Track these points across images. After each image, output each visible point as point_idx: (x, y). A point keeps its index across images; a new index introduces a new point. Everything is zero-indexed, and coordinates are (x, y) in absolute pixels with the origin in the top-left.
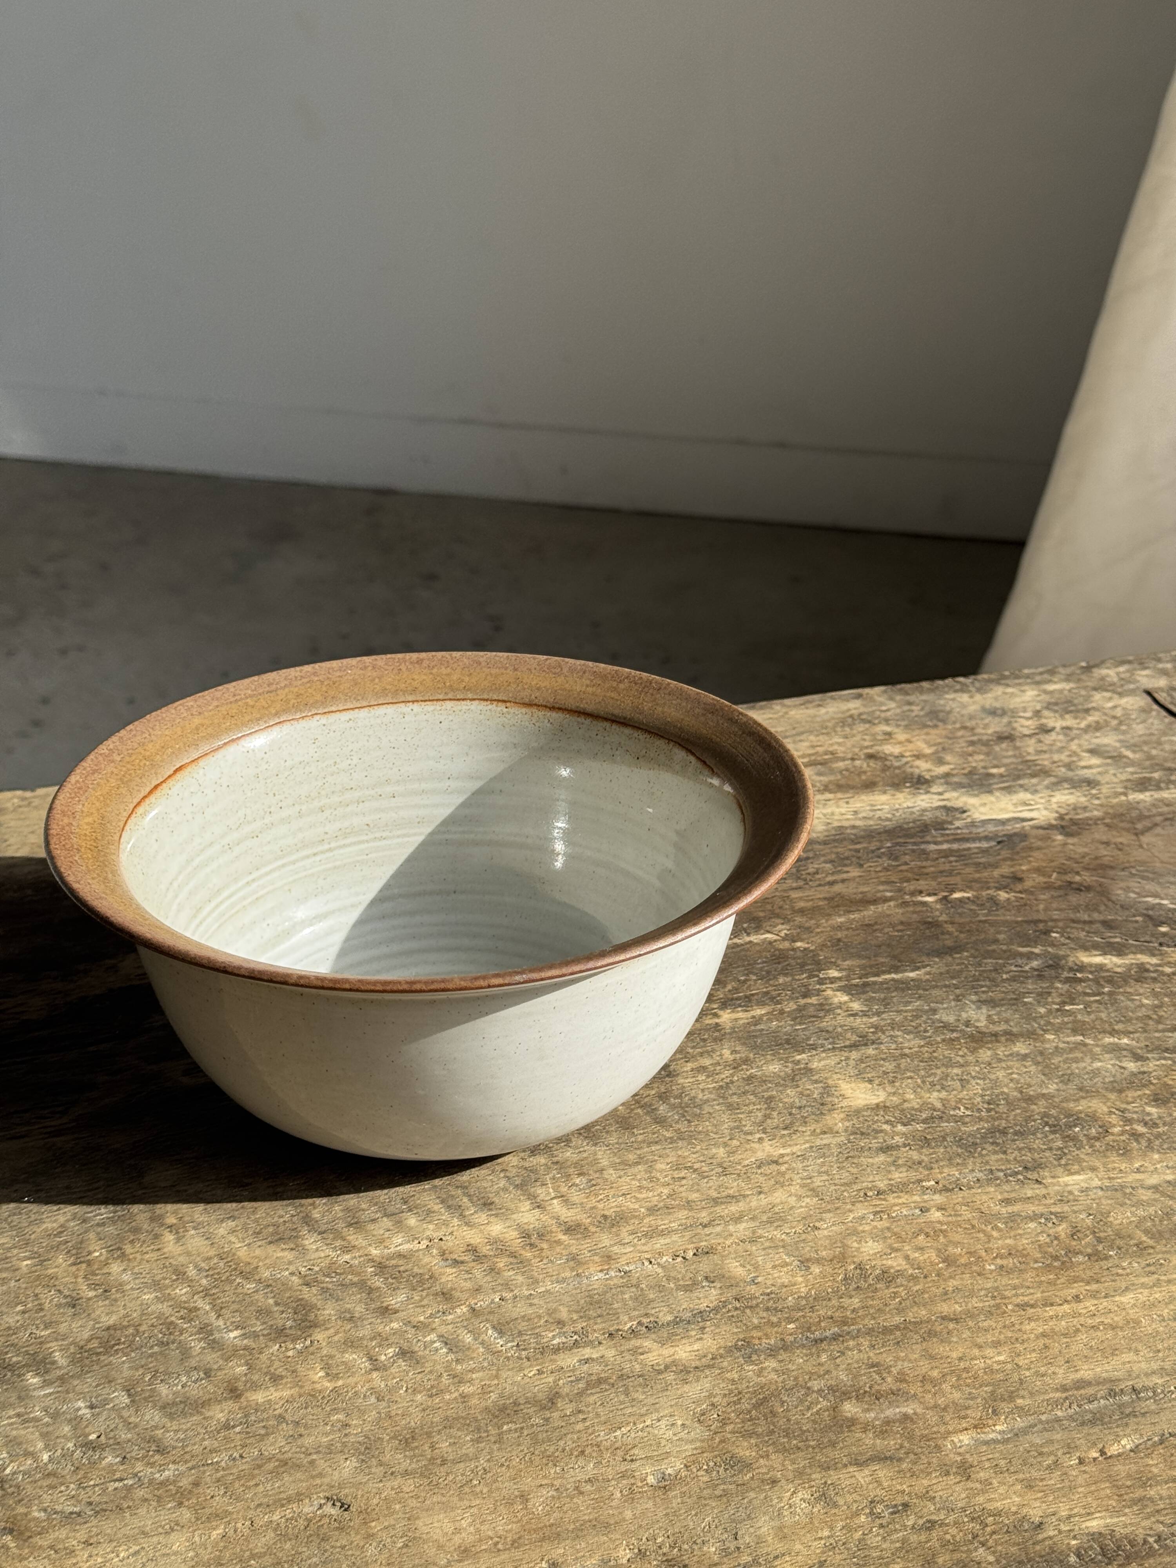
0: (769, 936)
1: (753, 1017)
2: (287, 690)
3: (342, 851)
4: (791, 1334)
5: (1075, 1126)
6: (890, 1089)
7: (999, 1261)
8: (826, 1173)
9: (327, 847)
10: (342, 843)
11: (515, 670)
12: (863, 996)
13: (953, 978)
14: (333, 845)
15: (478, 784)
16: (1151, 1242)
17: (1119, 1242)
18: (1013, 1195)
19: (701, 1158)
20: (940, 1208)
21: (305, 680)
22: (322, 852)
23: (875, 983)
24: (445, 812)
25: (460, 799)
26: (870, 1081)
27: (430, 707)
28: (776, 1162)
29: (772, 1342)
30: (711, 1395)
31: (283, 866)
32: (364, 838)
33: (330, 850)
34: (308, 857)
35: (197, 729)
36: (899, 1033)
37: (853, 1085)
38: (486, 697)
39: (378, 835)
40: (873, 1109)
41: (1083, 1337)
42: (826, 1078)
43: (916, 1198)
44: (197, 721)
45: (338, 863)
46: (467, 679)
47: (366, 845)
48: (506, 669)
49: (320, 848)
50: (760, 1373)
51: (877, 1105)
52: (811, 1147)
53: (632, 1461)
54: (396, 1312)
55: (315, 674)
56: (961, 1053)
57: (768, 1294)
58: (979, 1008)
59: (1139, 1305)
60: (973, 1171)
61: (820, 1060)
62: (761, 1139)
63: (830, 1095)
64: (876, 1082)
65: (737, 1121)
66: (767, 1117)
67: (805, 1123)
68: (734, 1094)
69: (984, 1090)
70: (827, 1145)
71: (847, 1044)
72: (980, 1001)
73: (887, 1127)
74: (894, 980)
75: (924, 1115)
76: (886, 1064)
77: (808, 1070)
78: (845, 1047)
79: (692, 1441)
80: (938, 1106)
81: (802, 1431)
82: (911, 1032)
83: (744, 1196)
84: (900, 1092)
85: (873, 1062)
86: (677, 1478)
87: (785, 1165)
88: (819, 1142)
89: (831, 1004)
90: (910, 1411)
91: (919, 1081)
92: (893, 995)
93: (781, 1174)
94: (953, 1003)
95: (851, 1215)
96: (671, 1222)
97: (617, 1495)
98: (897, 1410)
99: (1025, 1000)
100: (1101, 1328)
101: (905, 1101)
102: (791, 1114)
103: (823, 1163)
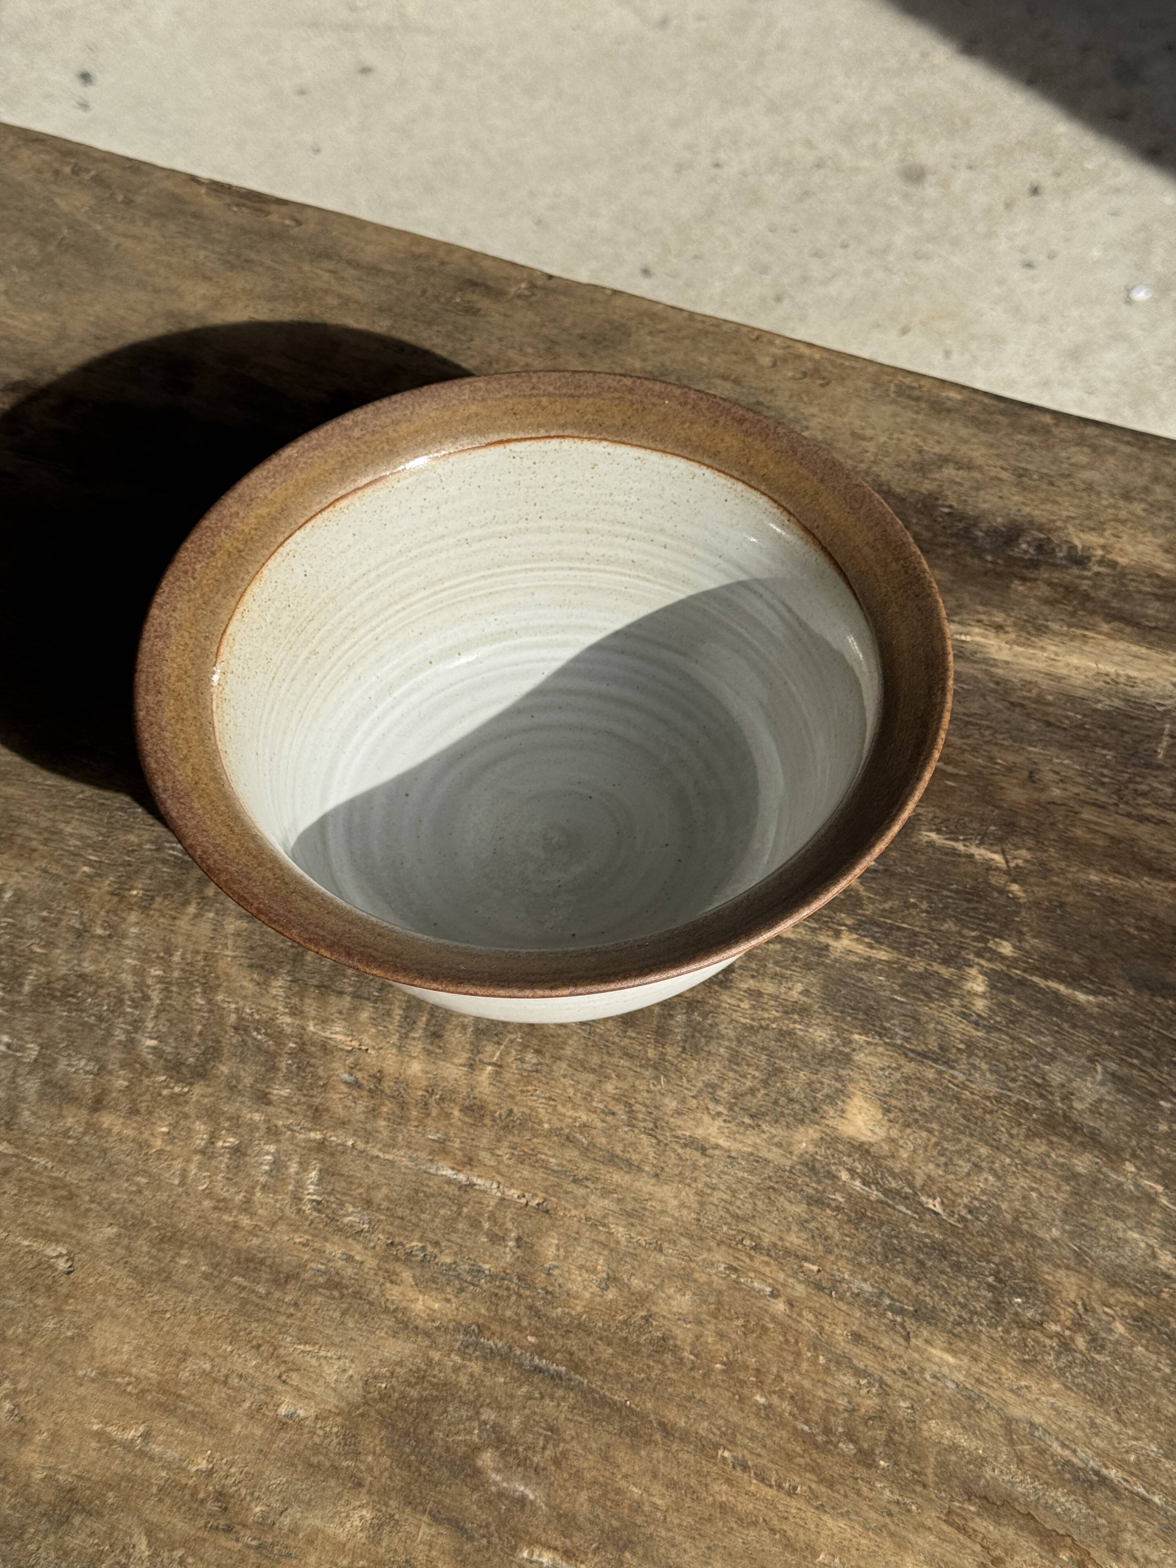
0: (998, 858)
1: (869, 958)
2: (591, 400)
3: (601, 575)
4: (521, 1348)
5: (1020, 1296)
6: (894, 1133)
7: (775, 1400)
8: (734, 1192)
9: (585, 565)
10: (602, 567)
11: (822, 481)
12: (1002, 997)
13: (1121, 1026)
14: (592, 566)
15: (743, 577)
16: (931, 1479)
17: (903, 1458)
18: (869, 1335)
19: (648, 1102)
20: (791, 1304)
21: (617, 395)
22: (579, 569)
23: (1034, 985)
24: (709, 584)
25: (726, 581)
26: (886, 1111)
27: (722, 480)
28: (703, 1150)
29: (500, 1345)
30: (400, 1363)
31: (532, 570)
32: (627, 572)
33: (589, 570)
34: (562, 569)
35: (469, 418)
36: (984, 1066)
37: (866, 1105)
38: (776, 497)
39: (642, 575)
40: (853, 1146)
41: (752, 1533)
42: (852, 1080)
43: (781, 1276)
44: (474, 408)
45: (594, 584)
46: (772, 466)
47: (627, 579)
48: (815, 474)
49: (577, 565)
50: (456, 1369)
51: (862, 1144)
52: (751, 1154)
53: (284, 1382)
54: (269, 1103)
55: (631, 390)
56: (1014, 1131)
57: (547, 1292)
58: (1102, 1083)
59: (836, 1540)
60: (865, 1280)
61: (871, 1054)
62: (719, 1114)
63: (833, 1103)
64: (892, 1116)
65: (723, 1078)
66: (753, 1091)
67: (776, 1121)
68: (753, 1044)
69: (983, 1192)
70: (767, 1161)
71: (919, 1049)
72: (1113, 1075)
73: (845, 1176)
74: (1056, 993)
75: (894, 1185)
76: (927, 1099)
77: (847, 1059)
78: (913, 1051)
79: (341, 1397)
80: (919, 1182)
81: (429, 1452)
82: (997, 1072)
83: (640, 1169)
84: (901, 1142)
85: (916, 1088)
86: (300, 1424)
87: (708, 1160)
88: (764, 1153)
89: (960, 988)
90: (531, 1497)
91: (934, 1140)
92: (1034, 1012)
93: (695, 1167)
94: (1083, 1061)
95: (705, 1255)
96: (553, 1156)
97: (247, 1405)
98: (522, 1488)
99: (1162, 1103)
100: (777, 1536)
101: (893, 1156)
102: (776, 1102)
103: (743, 1179)
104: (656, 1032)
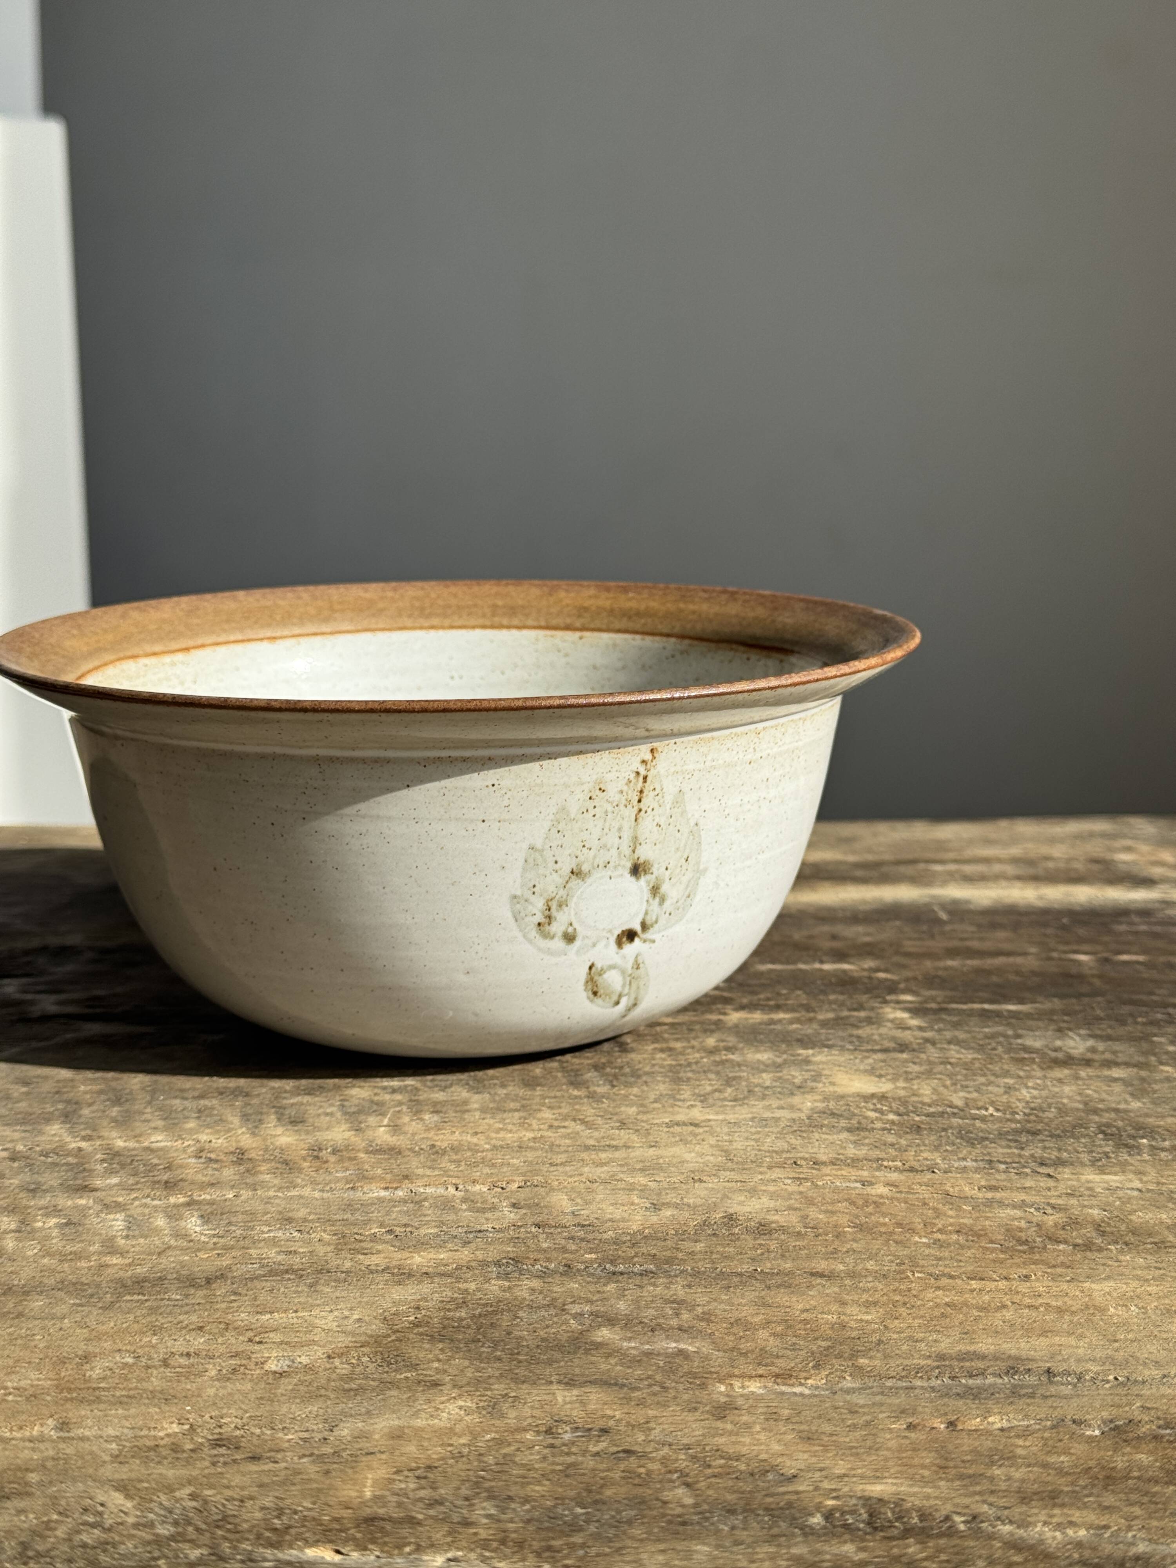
0: (847, 966)
1: (771, 1019)
4: (582, 1263)
5: (1143, 1137)
6: (902, 1084)
7: (939, 1236)
8: (756, 1140)
12: (931, 1017)
13: (1066, 1015)
17: (1130, 1238)
18: (1004, 1183)
20: (891, 1185)
23: (957, 1008)
26: (880, 1076)
28: (696, 1125)
29: (551, 1265)
30: (423, 1300)
36: (955, 1047)
37: (854, 1077)
40: (864, 1097)
41: (1008, 1315)
42: (823, 1069)
43: (865, 1173)
50: (507, 1289)
51: (874, 1095)
53: (260, 1342)
54: (95, 1190)
56: (1027, 1069)
57: (584, 1226)
58: (1084, 1040)
59: (1115, 1295)
60: (964, 1159)
61: (828, 1056)
62: (692, 1106)
63: (816, 1082)
64: (888, 1078)
65: (676, 1090)
66: (718, 1091)
67: (763, 1099)
68: (691, 1071)
69: (1034, 1098)
71: (877, 1048)
72: (1090, 1035)
73: (873, 1114)
74: (983, 1009)
75: (932, 1110)
76: (915, 1066)
77: (805, 1062)
78: (872, 1050)
79: (353, 1334)
80: (959, 1104)
81: (519, 1345)
82: (973, 1048)
83: (629, 1147)
84: (915, 1088)
85: (898, 1064)
86: (308, 1369)
87: (706, 1129)
88: (768, 1115)
89: (883, 1018)
90: (691, 1348)
91: (948, 1082)
92: (973, 1019)
93: (695, 1135)
94: (1051, 1033)
95: (760, 1177)
96: (512, 1158)
97: (213, 1373)
98: (674, 1345)
99: (1155, 1039)
100: (1042, 1309)
101: (915, 1095)
102: (751, 1091)
103: (759, 1131)
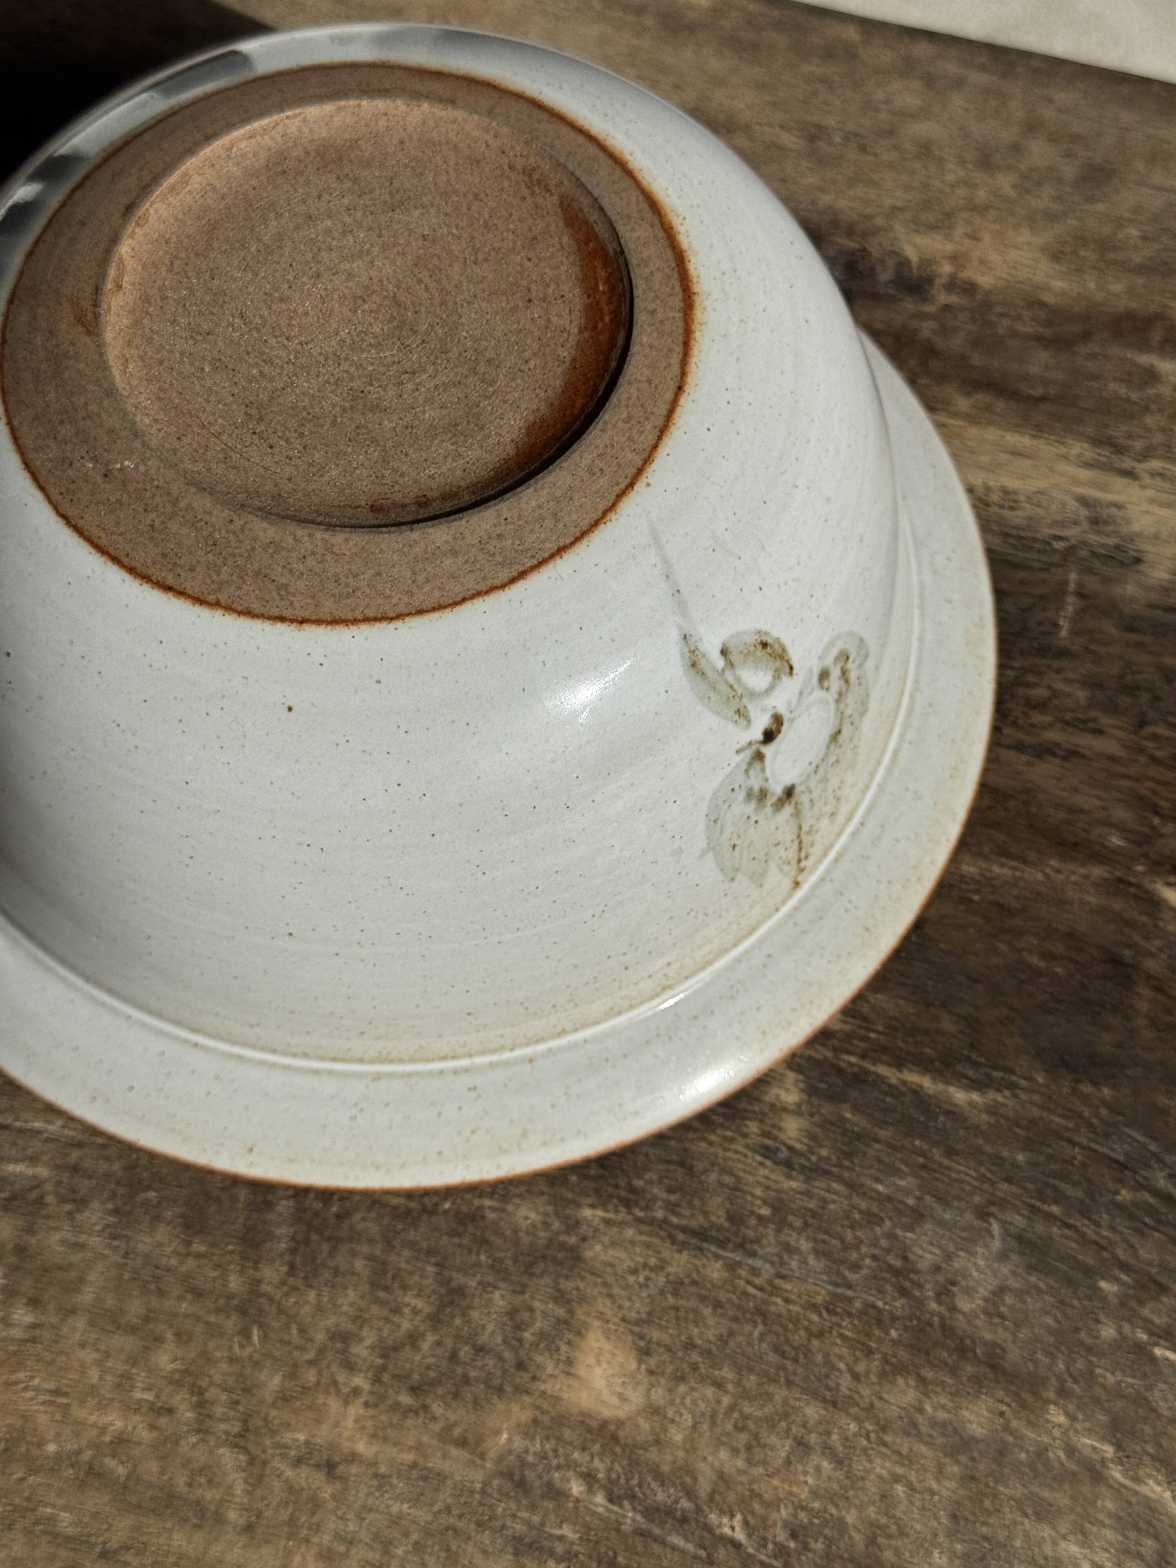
6: (659, 1395)
12: (827, 1109)
13: (1028, 1144)
23: (881, 1080)
26: (644, 1353)
28: (330, 1468)
36: (805, 1245)
37: (607, 1346)
40: (589, 1429)
42: (583, 1299)
51: (604, 1424)
56: (861, 1368)
58: (1003, 1256)
61: (613, 1244)
62: (356, 1392)
63: (553, 1350)
64: (653, 1362)
65: (360, 1319)
66: (413, 1338)
67: (456, 1395)
68: (413, 1245)
69: (815, 1493)
70: (442, 1477)
71: (693, 1224)
72: (1020, 1239)
73: (576, 1488)
74: (917, 1093)
75: (660, 1496)
76: (711, 1321)
77: (574, 1256)
78: (684, 1230)
80: (704, 1488)
82: (827, 1255)
83: (219, 1519)
84: (671, 1413)
85: (693, 1303)
87: (338, 1486)
88: (436, 1462)
89: (759, 1100)
91: (726, 1401)
92: (883, 1133)
93: (315, 1504)
94: (969, 1216)
96: (65, 1508)
99: (1103, 1284)
101: (657, 1442)
102: (453, 1357)
103: (400, 1516)
104: (243, 1240)
